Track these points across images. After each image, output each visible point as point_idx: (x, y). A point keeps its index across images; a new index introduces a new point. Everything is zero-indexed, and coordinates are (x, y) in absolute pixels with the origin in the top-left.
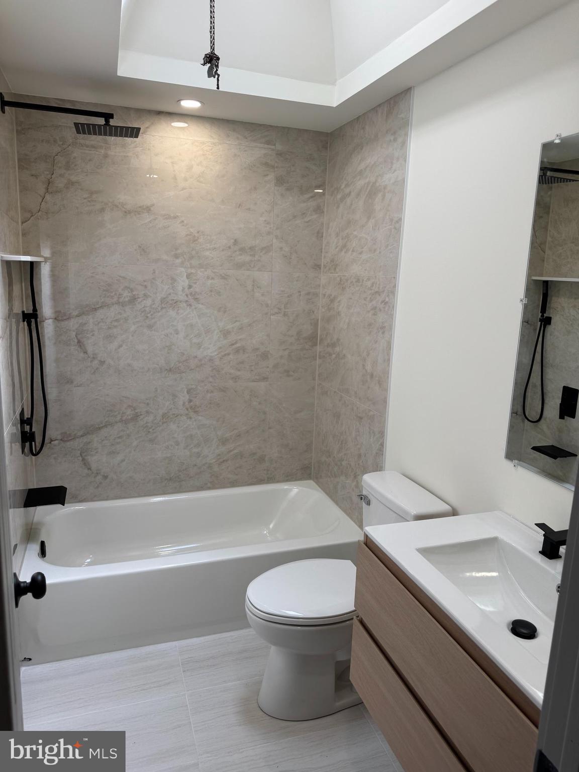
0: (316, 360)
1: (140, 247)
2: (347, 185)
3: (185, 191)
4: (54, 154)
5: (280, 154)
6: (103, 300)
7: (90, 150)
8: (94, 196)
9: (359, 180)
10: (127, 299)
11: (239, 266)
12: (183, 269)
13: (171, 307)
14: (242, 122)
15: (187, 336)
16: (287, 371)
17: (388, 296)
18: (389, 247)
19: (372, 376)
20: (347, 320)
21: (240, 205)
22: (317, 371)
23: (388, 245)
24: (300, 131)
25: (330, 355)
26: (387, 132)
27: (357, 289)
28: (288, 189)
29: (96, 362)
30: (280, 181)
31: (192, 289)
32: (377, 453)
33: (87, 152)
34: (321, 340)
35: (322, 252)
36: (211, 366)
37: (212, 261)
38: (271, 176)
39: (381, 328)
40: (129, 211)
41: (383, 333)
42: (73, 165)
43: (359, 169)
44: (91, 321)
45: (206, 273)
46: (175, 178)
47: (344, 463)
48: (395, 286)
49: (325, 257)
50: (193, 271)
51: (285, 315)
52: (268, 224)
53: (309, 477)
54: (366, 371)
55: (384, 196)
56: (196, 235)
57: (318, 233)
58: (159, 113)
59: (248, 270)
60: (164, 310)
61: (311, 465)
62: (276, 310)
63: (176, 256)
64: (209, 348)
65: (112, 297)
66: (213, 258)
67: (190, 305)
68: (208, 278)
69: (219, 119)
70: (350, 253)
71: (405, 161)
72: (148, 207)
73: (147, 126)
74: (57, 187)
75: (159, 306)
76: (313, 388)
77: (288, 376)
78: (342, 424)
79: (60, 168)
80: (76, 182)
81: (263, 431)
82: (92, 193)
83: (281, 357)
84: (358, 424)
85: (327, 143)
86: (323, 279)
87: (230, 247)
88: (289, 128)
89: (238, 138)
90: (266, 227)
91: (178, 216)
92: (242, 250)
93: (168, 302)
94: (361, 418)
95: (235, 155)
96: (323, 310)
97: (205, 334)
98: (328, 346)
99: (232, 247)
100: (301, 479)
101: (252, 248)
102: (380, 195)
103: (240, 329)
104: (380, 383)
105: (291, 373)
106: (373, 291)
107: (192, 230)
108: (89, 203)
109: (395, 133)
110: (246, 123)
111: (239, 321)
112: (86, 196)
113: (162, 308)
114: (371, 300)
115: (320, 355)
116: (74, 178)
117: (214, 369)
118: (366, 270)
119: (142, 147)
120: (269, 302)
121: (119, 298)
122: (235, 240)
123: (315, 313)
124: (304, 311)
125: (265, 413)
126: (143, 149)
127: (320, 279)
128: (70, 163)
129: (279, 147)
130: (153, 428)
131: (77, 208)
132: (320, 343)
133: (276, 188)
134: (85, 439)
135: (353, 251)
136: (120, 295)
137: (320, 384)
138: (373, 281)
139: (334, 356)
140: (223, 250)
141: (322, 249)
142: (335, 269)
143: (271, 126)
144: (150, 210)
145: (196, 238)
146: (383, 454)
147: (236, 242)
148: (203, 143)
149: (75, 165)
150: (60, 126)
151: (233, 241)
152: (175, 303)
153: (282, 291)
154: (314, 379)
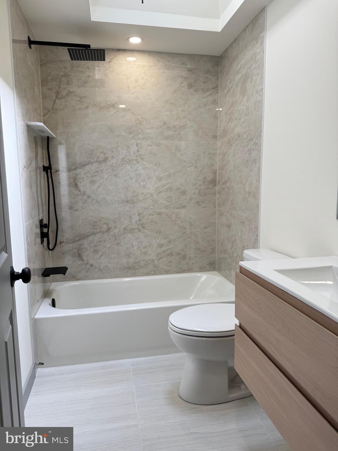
0: (215, 195)
1: (109, 128)
2: (230, 83)
3: (134, 94)
4: (60, 77)
5: (189, 70)
6: (88, 160)
7: (81, 73)
8: (83, 99)
9: (237, 76)
10: (102, 159)
11: (167, 138)
12: (133, 141)
13: (127, 163)
14: (166, 53)
15: (137, 181)
16: (198, 202)
17: (257, 139)
18: (257, 109)
19: (249, 193)
20: (233, 164)
21: (167, 101)
22: (217, 202)
23: (256, 107)
24: (201, 56)
25: (224, 189)
26: (252, 40)
27: (239, 142)
28: (195, 91)
29: (85, 197)
30: (190, 86)
31: (139, 153)
32: (254, 242)
33: (78, 74)
34: (219, 182)
35: (217, 128)
36: (152, 199)
37: (151, 135)
38: (185, 84)
39: (254, 161)
40: (102, 107)
41: (255, 163)
42: (71, 82)
43: (237, 69)
44: (82, 172)
45: (147, 143)
46: (128, 87)
47: (235, 255)
48: (261, 131)
49: (219, 130)
50: (140, 141)
51: (196, 167)
52: (183, 112)
53: (214, 269)
54: (246, 191)
55: (252, 79)
56: (141, 120)
57: (215, 116)
58: (119, 50)
59: (172, 140)
60: (123, 166)
61: (215, 262)
62: (191, 164)
63: (130, 133)
64: (150, 188)
65: (93, 158)
66: (151, 133)
67: (139, 162)
68: (149, 145)
69: (153, 52)
70: (234, 121)
71: (264, 53)
72: (113, 105)
73: (112, 58)
74: (62, 95)
75: (120, 163)
76: (215, 213)
77: (199, 205)
78: (232, 230)
79: (64, 84)
80: (73, 92)
81: (184, 239)
82: (81, 98)
83: (194, 193)
84: (242, 227)
85: (218, 62)
86: (219, 144)
87: (161, 127)
88: (195, 55)
89: (164, 62)
90: (183, 113)
91: (130, 109)
92: (168, 128)
93: (126, 160)
94: (243, 223)
95: (163, 72)
96: (219, 163)
97: (148, 179)
98: (223, 184)
99: (162, 126)
100: (209, 271)
101: (174, 127)
102: (250, 80)
103: (168, 176)
104: (254, 196)
105: (201, 203)
106: (248, 139)
107: (138, 117)
108: (80, 104)
109: (256, 39)
110: (169, 53)
111: (168, 171)
112: (78, 99)
113: (122, 164)
114: (247, 146)
115: (218, 192)
116: (71, 90)
117: (153, 201)
118: (243, 128)
119: (109, 70)
120: (186, 159)
121: (97, 158)
122: (164, 122)
123: (215, 165)
124: (208, 164)
125: (185, 228)
126: (109, 72)
127: (217, 144)
128: (69, 81)
129: (189, 66)
130: (119, 236)
131: (73, 107)
132: (218, 184)
133: (188, 90)
134: (80, 243)
135: (236, 120)
136: (98, 156)
137: (219, 209)
138: (248, 133)
139: (226, 189)
140: (157, 129)
141: (217, 126)
142: (225, 135)
143: (184, 54)
144: (114, 106)
145: (141, 122)
146: (258, 241)
147: (165, 123)
148: (144, 66)
149: (72, 82)
150: (64, 60)
151: (163, 123)
152: (130, 161)
153: (194, 153)
154: (215, 207)
